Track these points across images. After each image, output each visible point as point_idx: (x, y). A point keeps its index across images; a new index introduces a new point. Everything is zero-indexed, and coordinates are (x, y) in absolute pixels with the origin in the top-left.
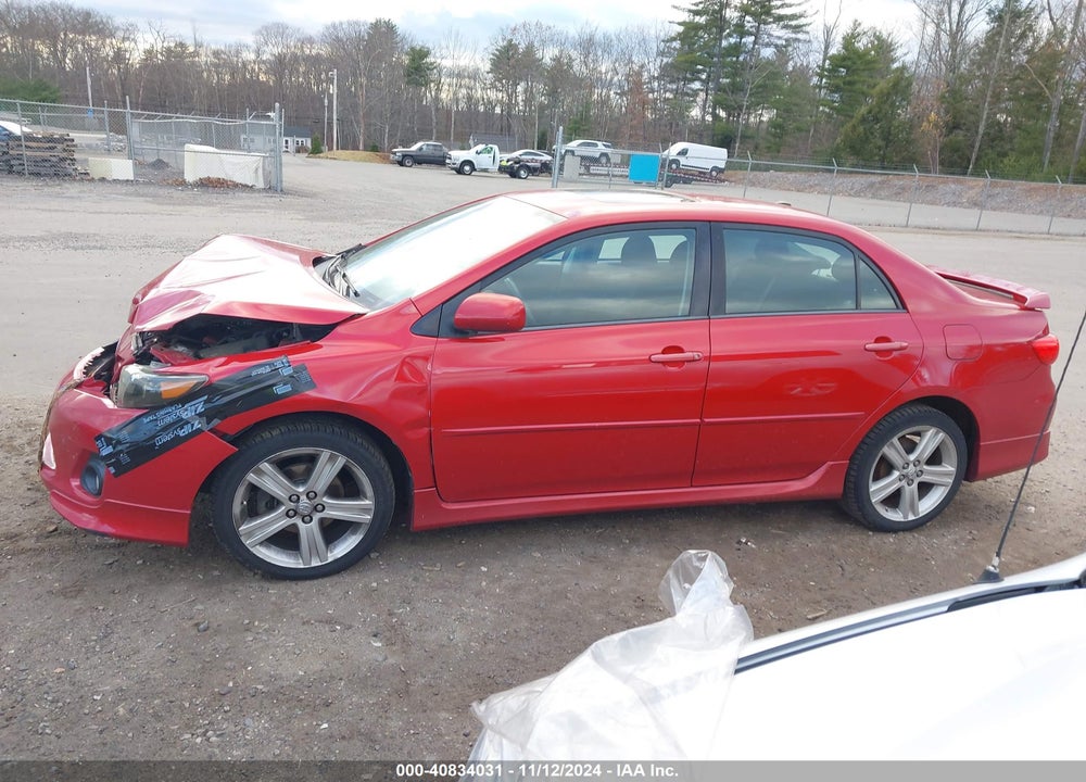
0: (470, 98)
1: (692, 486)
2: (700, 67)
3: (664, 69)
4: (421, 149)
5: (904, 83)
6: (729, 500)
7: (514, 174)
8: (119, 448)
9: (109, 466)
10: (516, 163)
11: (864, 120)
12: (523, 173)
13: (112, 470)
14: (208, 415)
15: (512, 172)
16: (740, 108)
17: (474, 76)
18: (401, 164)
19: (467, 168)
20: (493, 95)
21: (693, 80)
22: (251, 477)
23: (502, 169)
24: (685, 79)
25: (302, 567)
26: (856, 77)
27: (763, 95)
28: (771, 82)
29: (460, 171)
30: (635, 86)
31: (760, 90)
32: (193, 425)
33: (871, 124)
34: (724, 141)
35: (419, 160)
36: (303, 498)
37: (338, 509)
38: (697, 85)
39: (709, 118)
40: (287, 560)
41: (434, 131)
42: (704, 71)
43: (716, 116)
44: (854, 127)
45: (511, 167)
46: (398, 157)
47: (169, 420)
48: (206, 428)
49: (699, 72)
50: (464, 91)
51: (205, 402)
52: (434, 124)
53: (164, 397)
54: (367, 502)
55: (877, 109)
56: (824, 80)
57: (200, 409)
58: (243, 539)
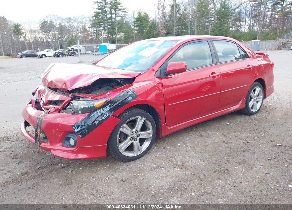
0: (35, 38)
1: (218, 111)
2: (101, 24)
3: (92, 24)
4: (27, 53)
5: (154, 23)
6: (226, 113)
7: (58, 56)
8: (82, 128)
9: (79, 135)
10: (59, 53)
11: (147, 33)
12: (61, 56)
13: (81, 136)
14: (111, 111)
15: (57, 55)
16: (115, 33)
17: (35, 31)
18: (21, 57)
19: (44, 56)
20: (42, 36)
21: (100, 27)
22: (121, 129)
23: (55, 55)
24: (98, 27)
25: (136, 155)
26: (143, 23)
27: (120, 29)
28: (122, 26)
29: (41, 57)
30: (84, 30)
31: (119, 28)
32: (107, 115)
33: (148, 34)
34: (113, 42)
35: (27, 56)
36: (134, 133)
37: (143, 135)
38: (101, 28)
39: (106, 37)
40: (131, 154)
41: (27, 48)
42: (103, 24)
43: (109, 36)
44: (145, 35)
45: (57, 54)
46: (20, 55)
47: (99, 114)
48: (111, 115)
49: (101, 25)
50: (33, 36)
51: (109, 106)
52: (26, 46)
53: (96, 107)
54: (150, 131)
55: (149, 30)
56: (135, 24)
57: (108, 109)
58: (120, 150)
